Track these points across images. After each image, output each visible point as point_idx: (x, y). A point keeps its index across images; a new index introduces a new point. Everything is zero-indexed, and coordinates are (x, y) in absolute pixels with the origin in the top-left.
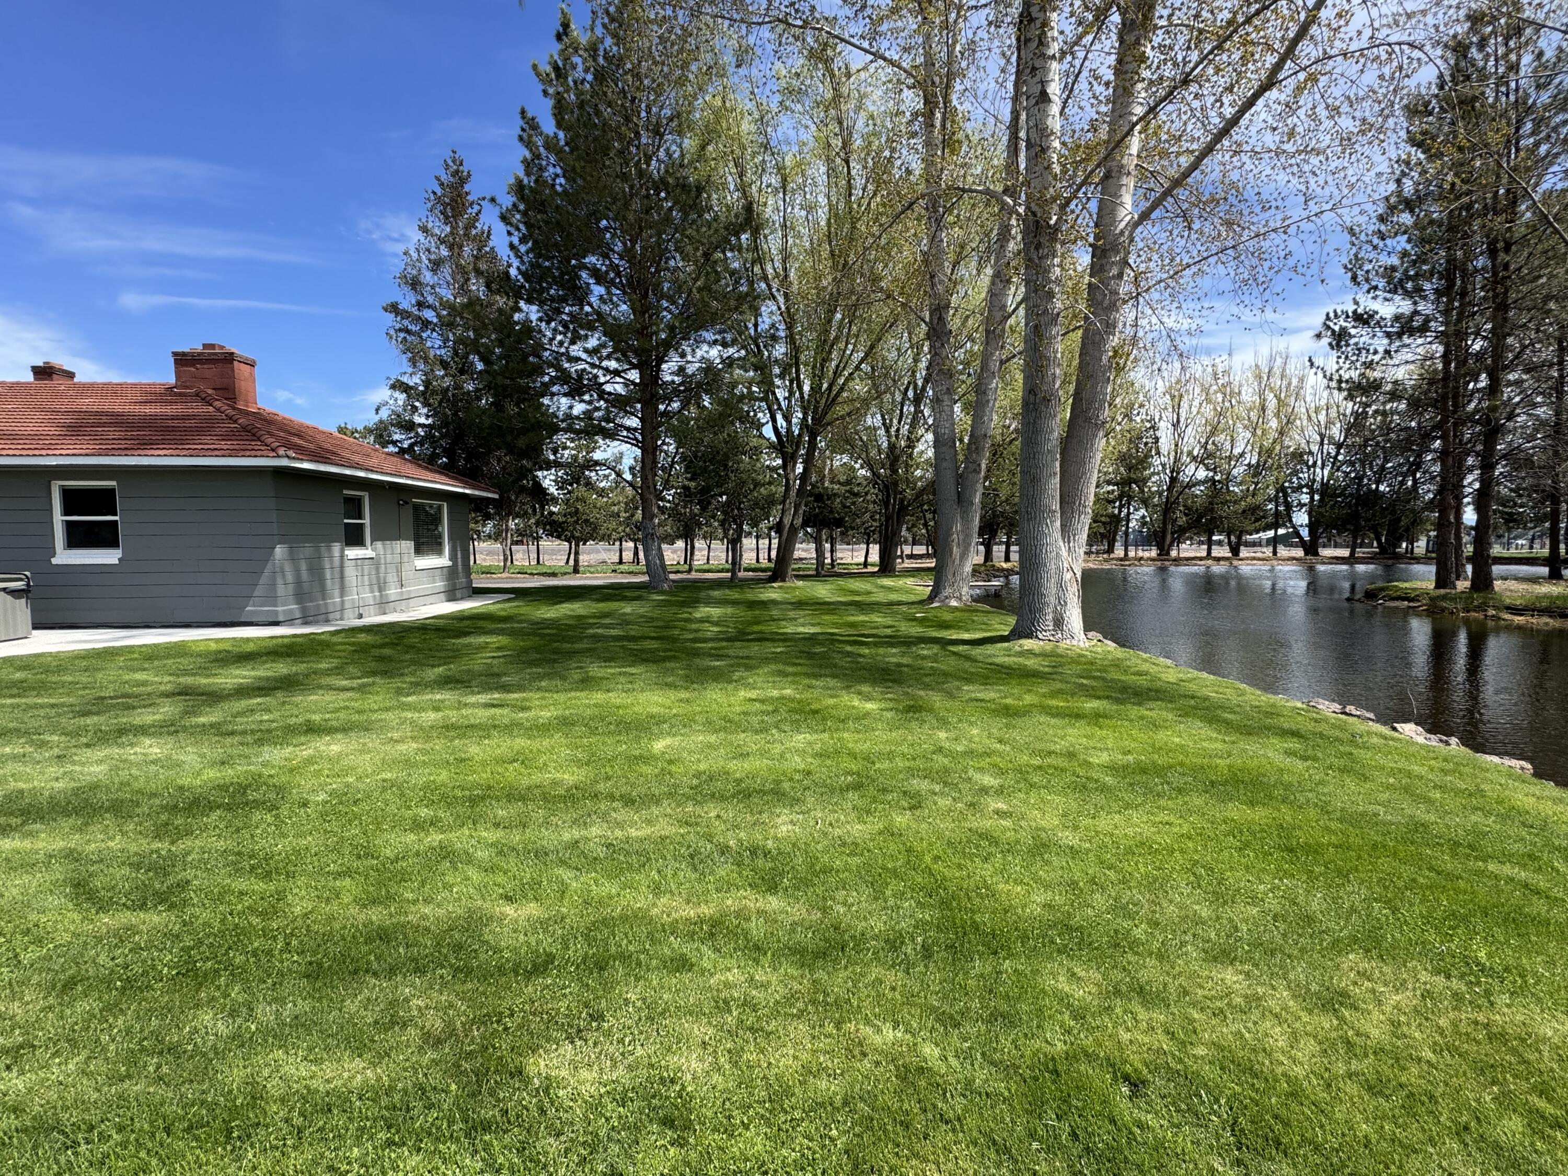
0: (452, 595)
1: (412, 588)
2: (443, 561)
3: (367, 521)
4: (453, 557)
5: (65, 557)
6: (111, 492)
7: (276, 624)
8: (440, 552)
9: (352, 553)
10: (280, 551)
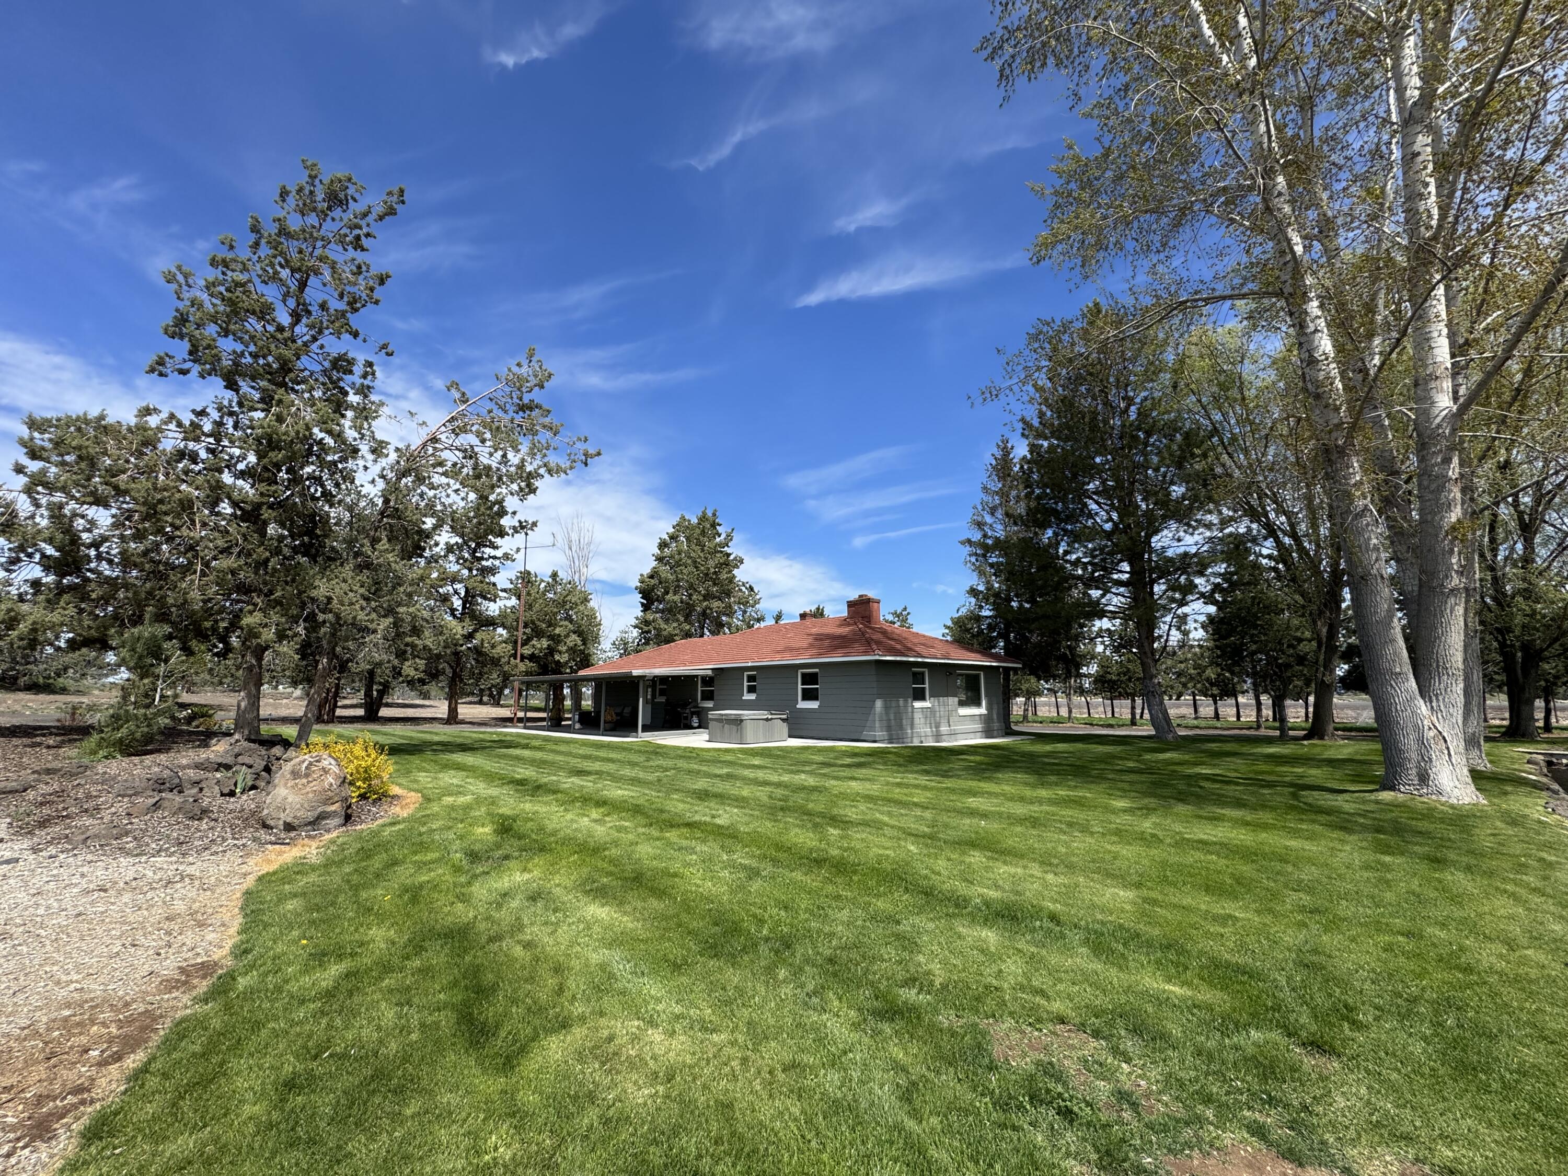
0: (988, 733)
1: (959, 728)
2: (983, 710)
3: (927, 686)
4: (989, 708)
5: (803, 705)
6: (816, 674)
7: (875, 741)
8: (978, 704)
9: (918, 704)
10: (879, 704)
